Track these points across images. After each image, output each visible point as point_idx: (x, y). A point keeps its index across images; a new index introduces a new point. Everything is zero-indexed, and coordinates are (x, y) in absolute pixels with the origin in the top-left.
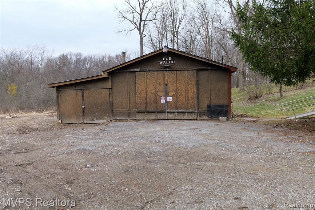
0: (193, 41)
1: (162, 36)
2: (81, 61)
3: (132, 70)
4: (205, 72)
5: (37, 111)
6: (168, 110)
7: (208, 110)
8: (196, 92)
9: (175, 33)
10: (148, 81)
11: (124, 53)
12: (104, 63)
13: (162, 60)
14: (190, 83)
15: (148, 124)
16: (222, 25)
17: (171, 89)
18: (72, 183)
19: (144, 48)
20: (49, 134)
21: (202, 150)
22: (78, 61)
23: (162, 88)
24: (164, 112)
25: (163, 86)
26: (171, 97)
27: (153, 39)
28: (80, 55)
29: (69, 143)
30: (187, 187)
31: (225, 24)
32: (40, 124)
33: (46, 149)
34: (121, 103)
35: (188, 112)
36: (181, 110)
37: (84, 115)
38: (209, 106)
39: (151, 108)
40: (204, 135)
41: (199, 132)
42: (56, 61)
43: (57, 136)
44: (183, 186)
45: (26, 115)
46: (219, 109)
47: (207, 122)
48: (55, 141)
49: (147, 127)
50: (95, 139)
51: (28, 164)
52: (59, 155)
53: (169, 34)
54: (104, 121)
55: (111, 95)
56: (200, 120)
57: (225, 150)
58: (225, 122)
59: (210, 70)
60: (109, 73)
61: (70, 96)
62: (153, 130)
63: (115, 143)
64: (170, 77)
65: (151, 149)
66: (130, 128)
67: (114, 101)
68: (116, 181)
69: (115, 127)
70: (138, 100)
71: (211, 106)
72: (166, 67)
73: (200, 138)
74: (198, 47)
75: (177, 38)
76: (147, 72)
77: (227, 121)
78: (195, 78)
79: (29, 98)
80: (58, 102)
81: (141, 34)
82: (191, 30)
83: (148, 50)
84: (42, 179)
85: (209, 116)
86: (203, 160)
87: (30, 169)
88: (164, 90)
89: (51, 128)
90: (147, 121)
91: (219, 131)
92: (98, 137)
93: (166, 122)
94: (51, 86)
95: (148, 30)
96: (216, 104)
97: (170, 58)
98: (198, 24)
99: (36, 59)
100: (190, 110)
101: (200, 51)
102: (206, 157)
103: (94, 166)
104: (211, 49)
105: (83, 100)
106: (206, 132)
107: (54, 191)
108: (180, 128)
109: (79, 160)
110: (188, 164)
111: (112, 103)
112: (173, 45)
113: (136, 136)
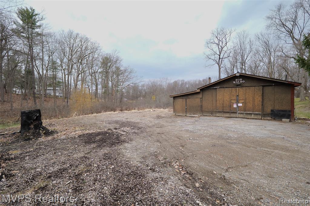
0: (257, 67)
1: (233, 65)
2: (184, 84)
3: (214, 88)
4: (270, 87)
5: (163, 109)
6: (239, 112)
7: (271, 113)
8: (261, 100)
9: (243, 63)
10: (225, 94)
11: (210, 78)
12: (196, 84)
13: (235, 81)
14: (256, 95)
15: (224, 119)
16: (284, 53)
17: (241, 99)
18: (183, 146)
19: (221, 74)
20: (169, 120)
21: (269, 140)
22: (182, 84)
23: (235, 98)
24: (236, 113)
25: (235, 97)
26: (241, 103)
27: (227, 69)
28: (184, 81)
29: (180, 125)
30: (259, 164)
31: (287, 52)
32: (165, 115)
33: (169, 127)
34: (207, 106)
35: (254, 114)
36: (249, 112)
37: (186, 112)
38: (272, 111)
39: (226, 110)
40: (269, 130)
41: (265, 128)
42: (172, 85)
43: (173, 121)
44: (256, 163)
45: (159, 110)
46: (282, 113)
47: (270, 122)
48: (173, 124)
49: (224, 121)
50: (193, 125)
51: (162, 133)
52: (176, 131)
53: (239, 65)
54: (197, 116)
55: (202, 101)
56: (264, 119)
57: (291, 144)
58: (287, 123)
59: (274, 85)
60: (201, 90)
61: (180, 101)
62: (228, 123)
63: (205, 128)
64: (241, 91)
65: (229, 135)
66: (213, 120)
67: (203, 105)
68: (207, 150)
69: (204, 119)
70: (218, 104)
71: (274, 110)
72: (238, 85)
73: (266, 132)
74: (261, 71)
75: (245, 66)
76: (225, 89)
77: (289, 122)
78: (260, 91)
79: (160, 102)
80: (173, 104)
81: (219, 66)
82: (256, 60)
83: (224, 76)
84: (169, 142)
85: (273, 118)
86: (271, 148)
87: (163, 136)
88: (236, 99)
89: (171, 117)
90: (223, 118)
91: (283, 129)
92: (194, 124)
93: (237, 119)
94: (171, 96)
95: (224, 64)
96: (279, 110)
97: (241, 79)
98: (262, 55)
99: (163, 84)
100: (256, 112)
101: (262, 73)
102: (274, 146)
103: (194, 140)
104: (273, 71)
105: (186, 104)
106: (271, 129)
107: (175, 149)
108: (249, 124)
109: (186, 135)
110: (258, 148)
111: (202, 106)
112: (241, 71)
113: (218, 126)
